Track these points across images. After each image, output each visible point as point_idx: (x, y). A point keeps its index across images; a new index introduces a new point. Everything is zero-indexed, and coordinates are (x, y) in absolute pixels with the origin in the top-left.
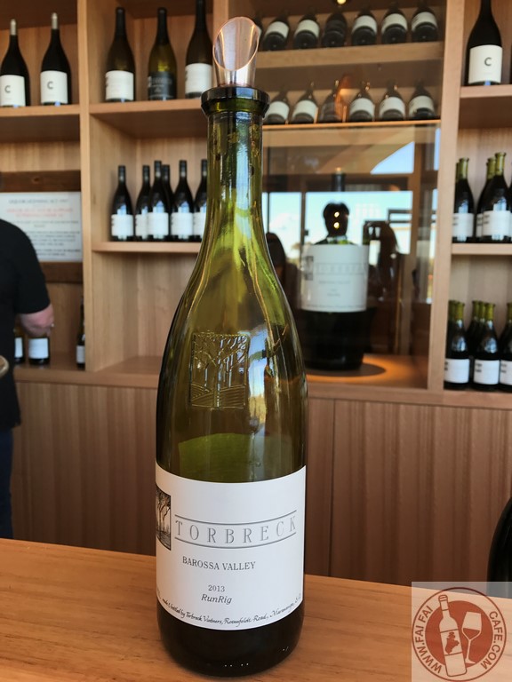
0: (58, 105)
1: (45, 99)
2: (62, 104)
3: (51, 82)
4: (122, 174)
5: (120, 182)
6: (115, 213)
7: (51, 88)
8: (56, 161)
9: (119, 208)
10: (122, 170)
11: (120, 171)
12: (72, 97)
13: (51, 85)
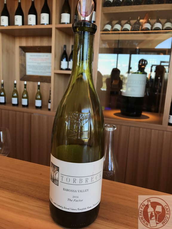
0: (46, 25)
1: (42, 22)
2: (47, 24)
3: (44, 17)
4: (65, 48)
5: (64, 50)
6: (62, 60)
7: (44, 19)
8: (44, 43)
9: (64, 59)
10: (65, 46)
11: (64, 47)
12: (50, 22)
13: (44, 18)
